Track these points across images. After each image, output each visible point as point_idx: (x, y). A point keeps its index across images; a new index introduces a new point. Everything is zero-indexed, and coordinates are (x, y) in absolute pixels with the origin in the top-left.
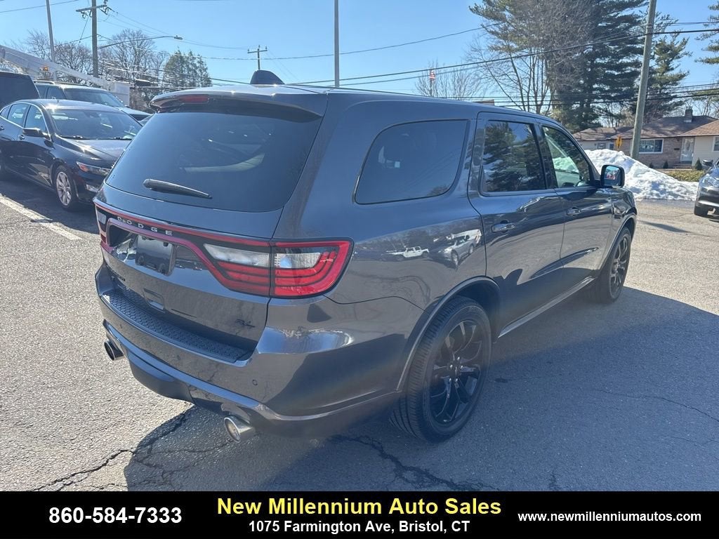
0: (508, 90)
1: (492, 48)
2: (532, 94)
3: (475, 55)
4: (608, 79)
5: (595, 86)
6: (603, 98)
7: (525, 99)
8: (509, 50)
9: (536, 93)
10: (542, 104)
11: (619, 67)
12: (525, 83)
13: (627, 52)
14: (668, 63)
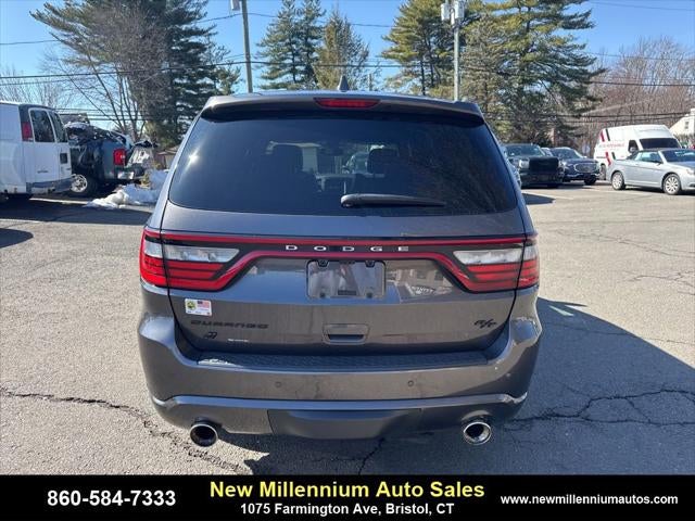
0: (98, 103)
1: (67, 62)
2: (124, 108)
3: (51, 64)
4: (189, 98)
5: (178, 104)
6: (188, 115)
7: (119, 114)
8: (91, 64)
9: (128, 108)
10: (136, 120)
11: (196, 88)
12: (116, 98)
13: (202, 75)
14: (229, 87)
